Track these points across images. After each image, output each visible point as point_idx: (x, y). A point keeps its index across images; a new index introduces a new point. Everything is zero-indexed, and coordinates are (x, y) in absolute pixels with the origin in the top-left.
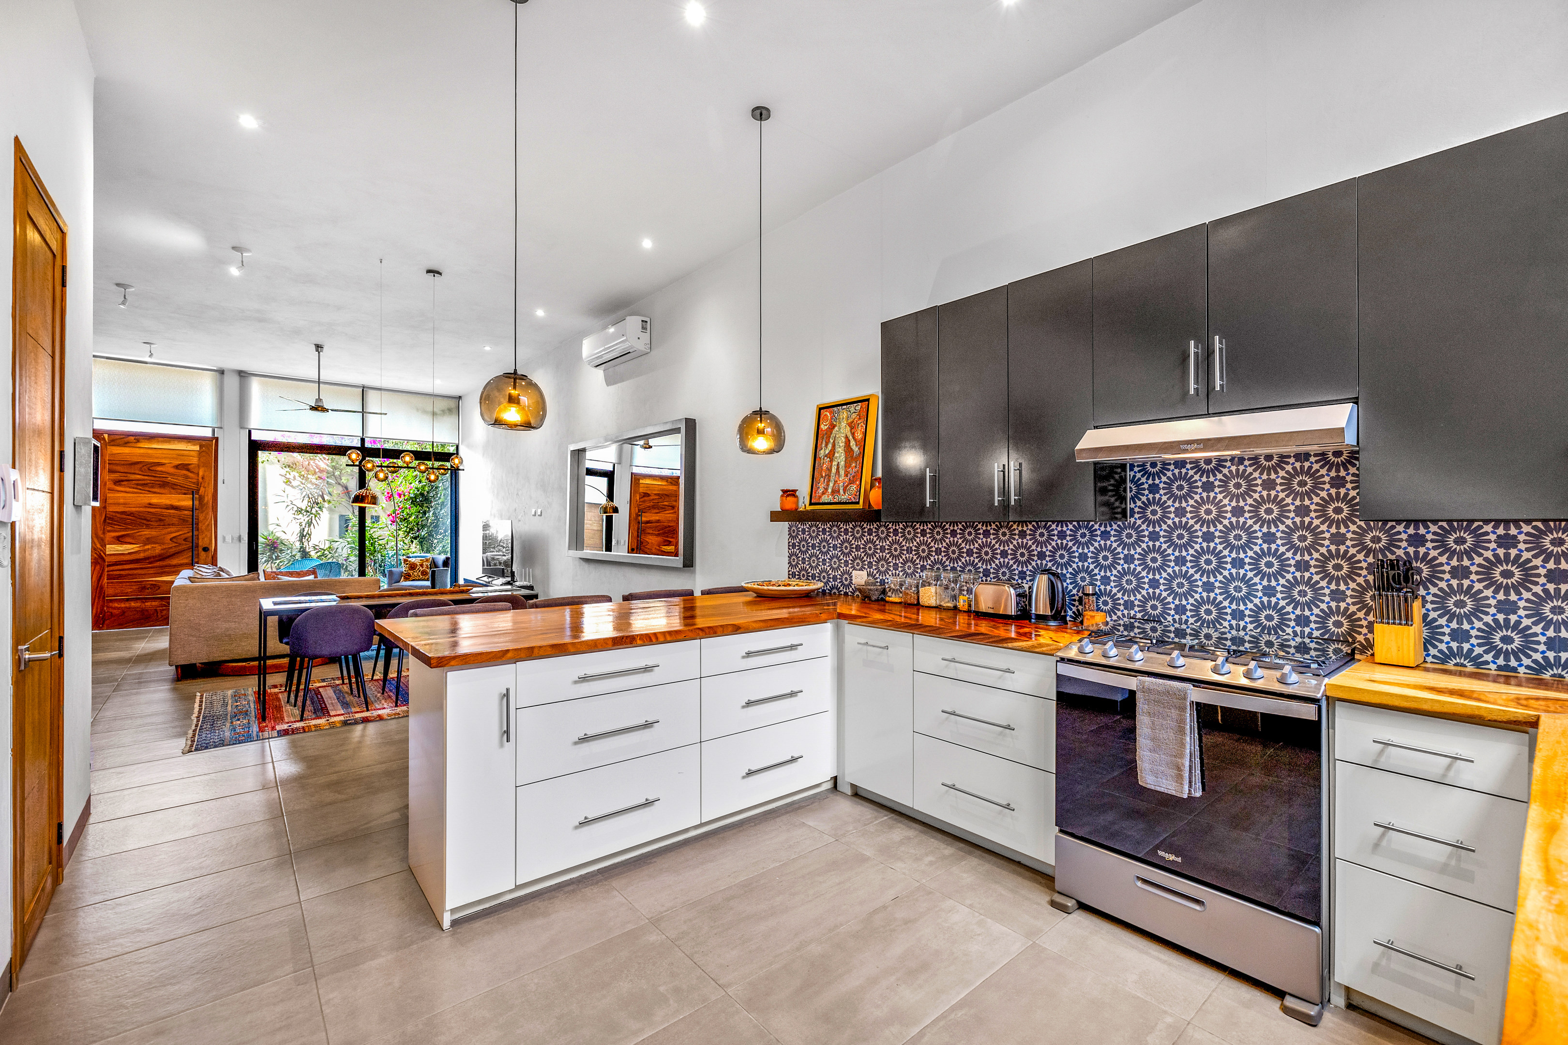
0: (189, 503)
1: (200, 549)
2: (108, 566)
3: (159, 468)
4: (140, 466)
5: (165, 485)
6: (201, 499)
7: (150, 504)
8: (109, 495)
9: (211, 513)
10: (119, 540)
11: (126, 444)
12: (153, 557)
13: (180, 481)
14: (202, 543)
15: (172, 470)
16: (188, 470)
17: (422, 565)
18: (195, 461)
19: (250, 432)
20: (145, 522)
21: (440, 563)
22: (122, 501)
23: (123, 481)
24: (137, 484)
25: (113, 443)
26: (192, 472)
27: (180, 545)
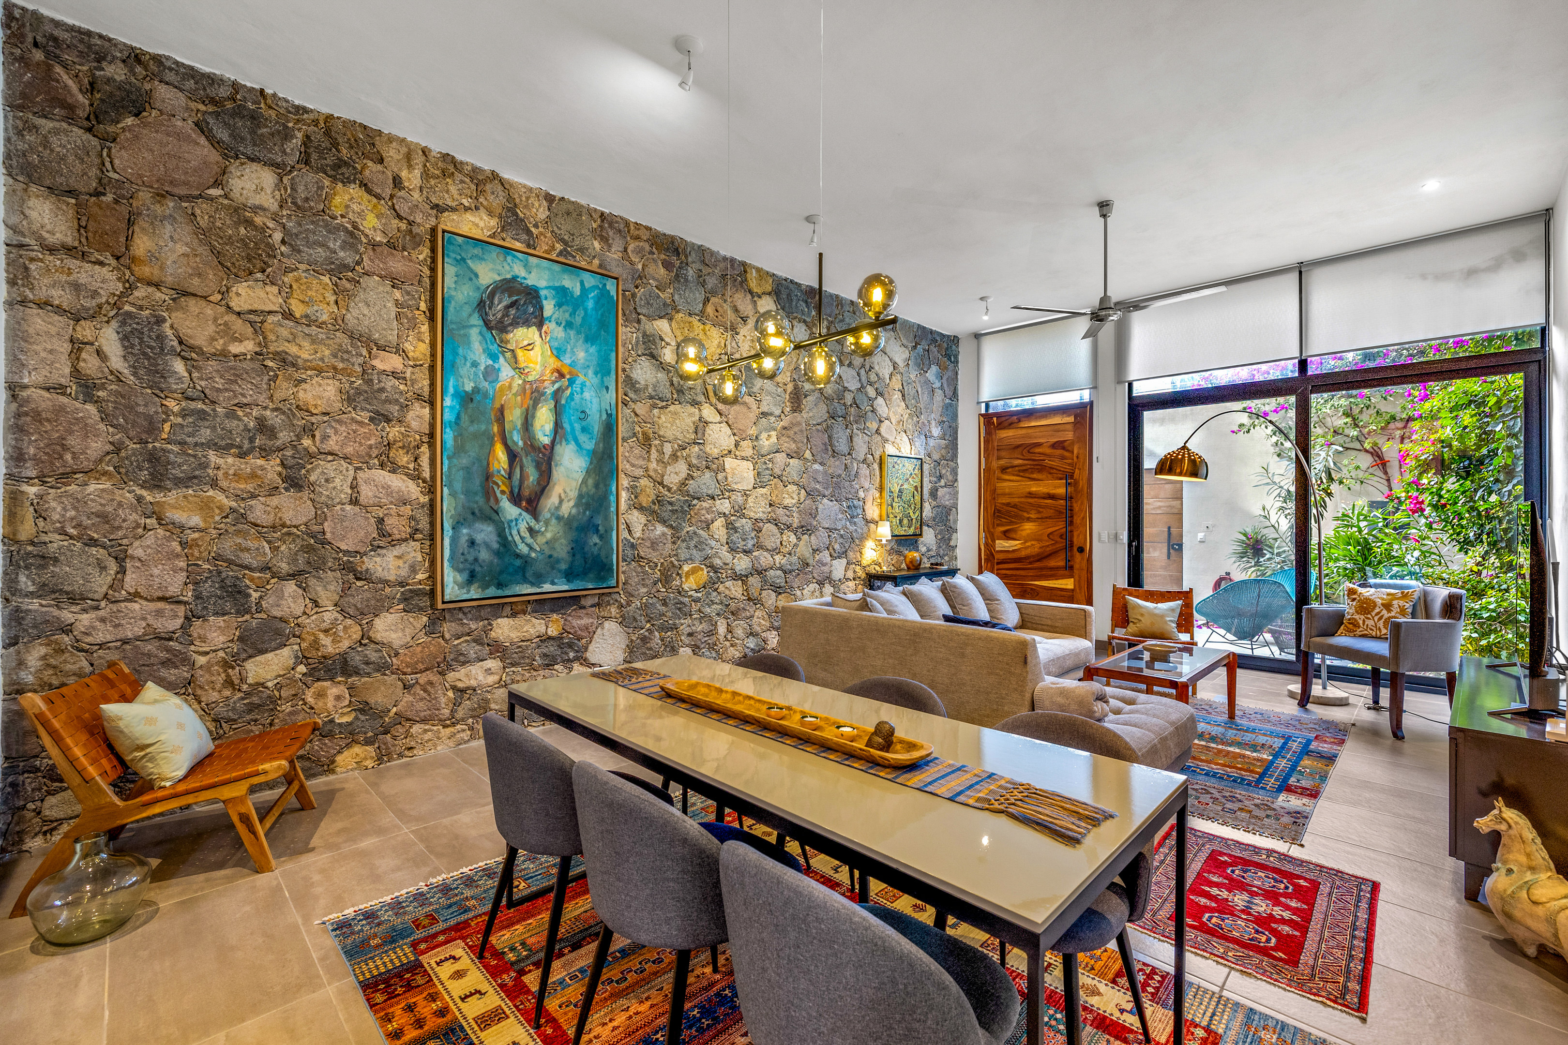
0: (1061, 491)
1: (1075, 549)
2: (998, 563)
3: (1037, 450)
4: (1020, 449)
5: (1042, 469)
6: (1076, 483)
7: (1030, 493)
8: (997, 485)
9: (1086, 502)
10: (1006, 536)
11: (1010, 426)
12: (1033, 556)
13: (1055, 463)
14: (1077, 542)
15: (1048, 451)
16: (1064, 448)
17: (1388, 606)
18: (1069, 436)
19: (1130, 385)
20: (1025, 514)
21: (1437, 606)
22: (1007, 491)
23: (1007, 468)
24: (1020, 471)
25: (1001, 426)
26: (1068, 451)
27: (1056, 542)
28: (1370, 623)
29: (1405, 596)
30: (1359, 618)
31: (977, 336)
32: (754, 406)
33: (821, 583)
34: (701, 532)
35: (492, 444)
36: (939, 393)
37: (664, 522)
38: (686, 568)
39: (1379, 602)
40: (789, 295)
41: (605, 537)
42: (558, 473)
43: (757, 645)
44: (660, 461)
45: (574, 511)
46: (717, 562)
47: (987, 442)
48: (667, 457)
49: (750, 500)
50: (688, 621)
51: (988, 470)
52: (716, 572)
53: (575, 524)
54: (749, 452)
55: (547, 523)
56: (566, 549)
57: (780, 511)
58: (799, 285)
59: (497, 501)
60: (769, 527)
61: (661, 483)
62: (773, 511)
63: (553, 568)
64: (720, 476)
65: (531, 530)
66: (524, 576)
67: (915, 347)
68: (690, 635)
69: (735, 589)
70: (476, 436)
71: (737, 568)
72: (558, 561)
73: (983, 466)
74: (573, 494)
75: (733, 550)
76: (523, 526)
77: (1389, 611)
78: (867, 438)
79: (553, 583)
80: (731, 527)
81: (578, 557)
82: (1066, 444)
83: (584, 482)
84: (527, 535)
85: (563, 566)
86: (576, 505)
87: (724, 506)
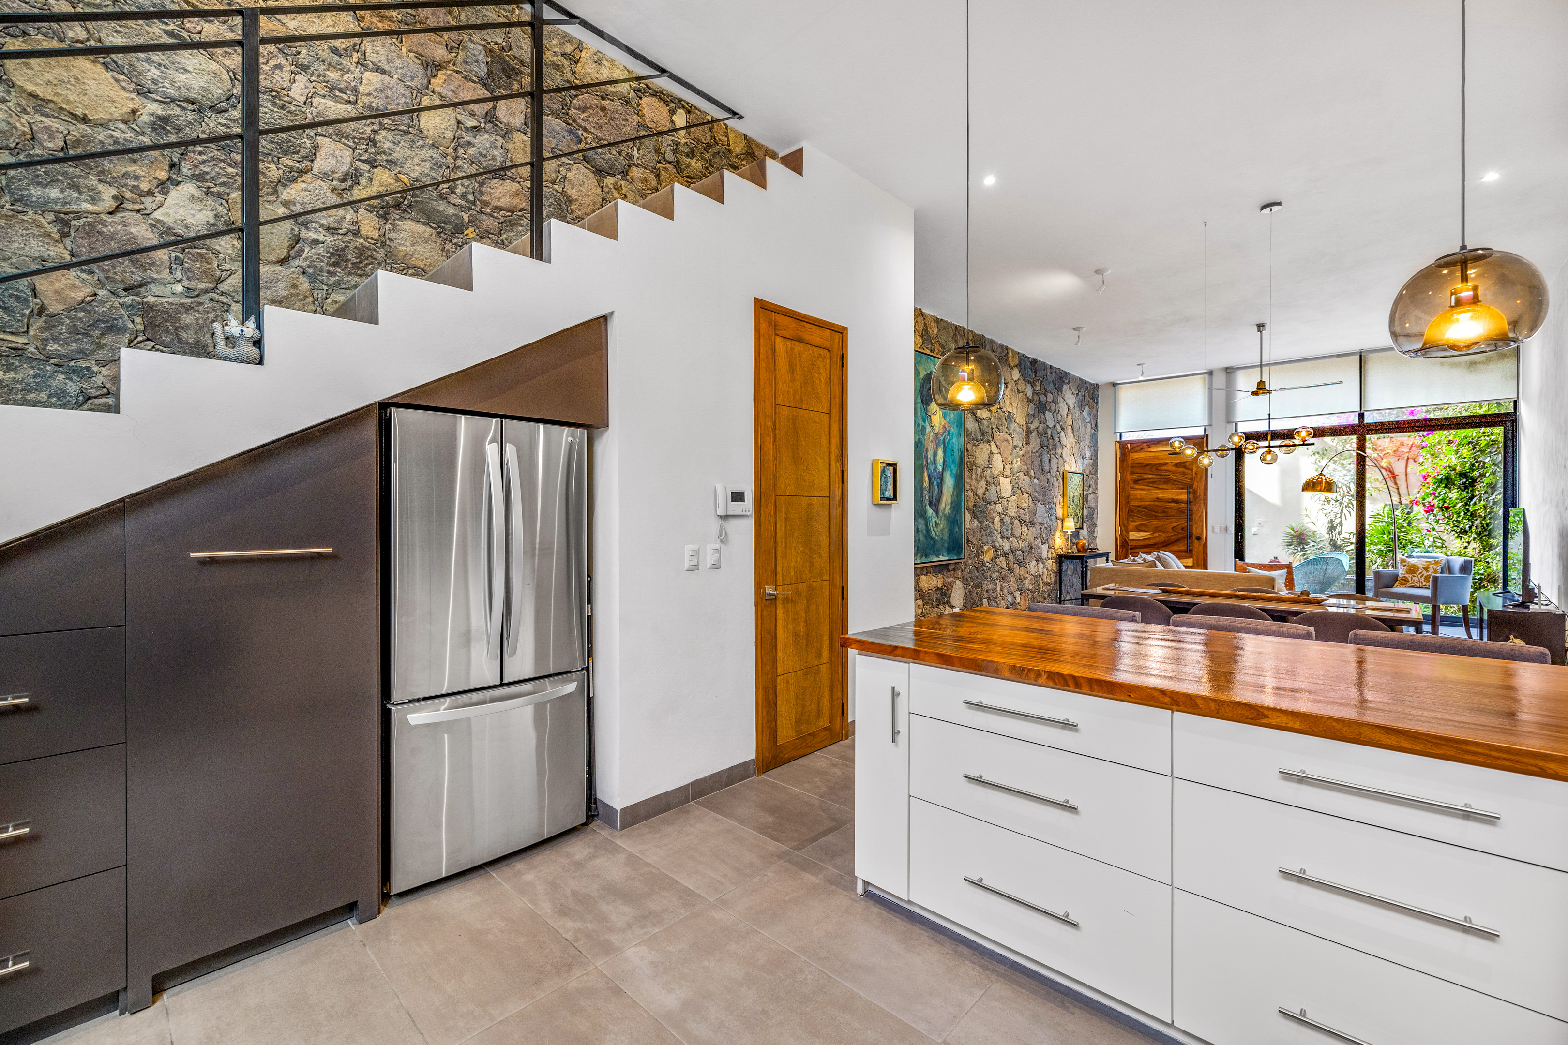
0: (1184, 497)
1: (1194, 538)
2: (1131, 549)
3: (1163, 468)
4: (1151, 467)
5: (1167, 481)
6: (1195, 492)
7: (1157, 498)
8: (1131, 492)
9: (1202, 505)
10: (1138, 529)
11: (1141, 450)
12: (1160, 543)
13: (1178, 477)
14: (1195, 532)
15: (1173, 469)
16: (1185, 467)
17: (1426, 569)
19: (1236, 424)
20: (1154, 513)
21: (1457, 567)
22: (1139, 497)
23: (1139, 480)
24: (1149, 482)
25: (1133, 450)
26: (1189, 469)
27: (1179, 533)
28: (1416, 579)
29: (1436, 563)
30: (1409, 576)
31: (1114, 385)
32: (1011, 442)
33: (1037, 561)
34: (991, 525)
35: (924, 472)
36: (1089, 425)
37: (977, 518)
38: (986, 548)
39: (1421, 566)
40: (1025, 366)
41: (960, 528)
42: (944, 488)
43: (1012, 600)
44: (976, 479)
45: (950, 511)
46: (997, 544)
47: (1122, 460)
48: (978, 477)
49: (1010, 504)
50: (985, 582)
51: (1123, 481)
52: (996, 551)
53: (950, 519)
54: (1008, 472)
55: (941, 519)
56: (947, 534)
57: (1021, 511)
58: (1028, 358)
59: (925, 506)
60: (1016, 522)
61: (976, 494)
62: (1018, 511)
63: (943, 546)
64: (998, 488)
65: (936, 522)
66: (934, 552)
67: (1078, 394)
68: (987, 591)
69: (1002, 562)
70: (919, 467)
71: (1005, 549)
72: (944, 542)
73: (1119, 478)
74: (949, 501)
75: (1002, 537)
76: (933, 520)
77: (1427, 571)
78: (1057, 460)
79: (943, 555)
80: (1002, 522)
81: (951, 539)
82: (1186, 464)
83: (953, 493)
84: (934, 526)
85: (946, 545)
86: (950, 508)
87: (999, 508)
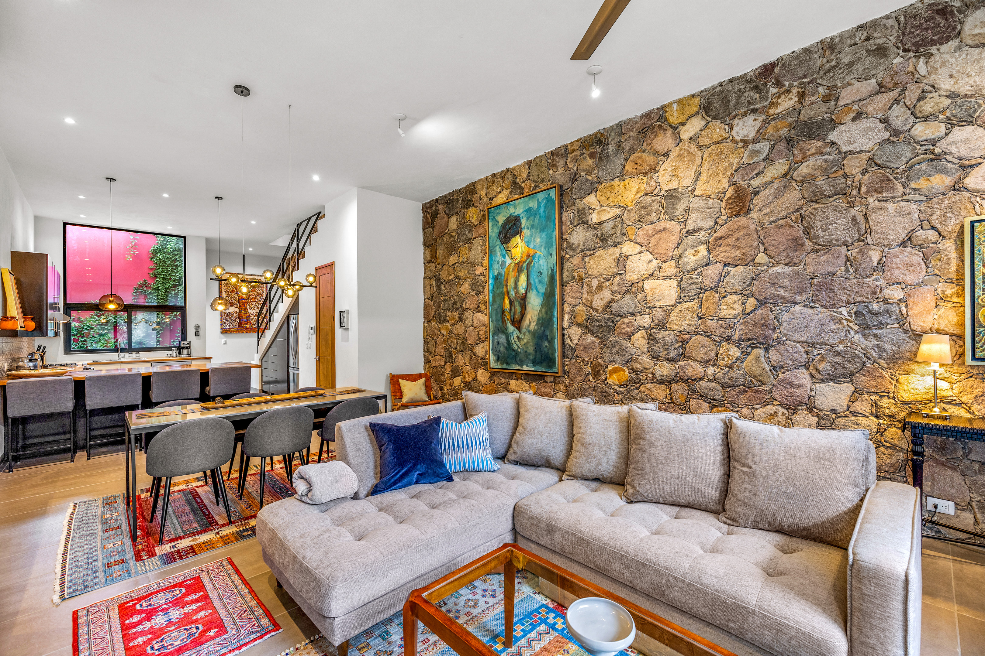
33: (789, 408)
34: (623, 342)
35: (504, 298)
37: (592, 333)
38: (610, 367)
42: (529, 308)
44: (589, 292)
45: (536, 328)
46: (637, 366)
48: (594, 288)
49: (672, 314)
52: (637, 374)
53: (537, 335)
54: (672, 271)
55: (524, 334)
56: (533, 348)
57: (714, 323)
59: (506, 324)
60: (699, 339)
61: (591, 307)
62: (703, 323)
63: (527, 358)
64: (641, 296)
65: (518, 337)
70: (499, 294)
71: (658, 374)
72: (529, 354)
74: (535, 318)
75: (655, 357)
76: (515, 335)
79: (527, 366)
80: (651, 338)
81: (538, 353)
83: (541, 311)
84: (516, 340)
85: (532, 357)
86: (537, 325)
87: (646, 320)
